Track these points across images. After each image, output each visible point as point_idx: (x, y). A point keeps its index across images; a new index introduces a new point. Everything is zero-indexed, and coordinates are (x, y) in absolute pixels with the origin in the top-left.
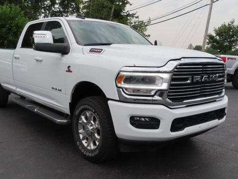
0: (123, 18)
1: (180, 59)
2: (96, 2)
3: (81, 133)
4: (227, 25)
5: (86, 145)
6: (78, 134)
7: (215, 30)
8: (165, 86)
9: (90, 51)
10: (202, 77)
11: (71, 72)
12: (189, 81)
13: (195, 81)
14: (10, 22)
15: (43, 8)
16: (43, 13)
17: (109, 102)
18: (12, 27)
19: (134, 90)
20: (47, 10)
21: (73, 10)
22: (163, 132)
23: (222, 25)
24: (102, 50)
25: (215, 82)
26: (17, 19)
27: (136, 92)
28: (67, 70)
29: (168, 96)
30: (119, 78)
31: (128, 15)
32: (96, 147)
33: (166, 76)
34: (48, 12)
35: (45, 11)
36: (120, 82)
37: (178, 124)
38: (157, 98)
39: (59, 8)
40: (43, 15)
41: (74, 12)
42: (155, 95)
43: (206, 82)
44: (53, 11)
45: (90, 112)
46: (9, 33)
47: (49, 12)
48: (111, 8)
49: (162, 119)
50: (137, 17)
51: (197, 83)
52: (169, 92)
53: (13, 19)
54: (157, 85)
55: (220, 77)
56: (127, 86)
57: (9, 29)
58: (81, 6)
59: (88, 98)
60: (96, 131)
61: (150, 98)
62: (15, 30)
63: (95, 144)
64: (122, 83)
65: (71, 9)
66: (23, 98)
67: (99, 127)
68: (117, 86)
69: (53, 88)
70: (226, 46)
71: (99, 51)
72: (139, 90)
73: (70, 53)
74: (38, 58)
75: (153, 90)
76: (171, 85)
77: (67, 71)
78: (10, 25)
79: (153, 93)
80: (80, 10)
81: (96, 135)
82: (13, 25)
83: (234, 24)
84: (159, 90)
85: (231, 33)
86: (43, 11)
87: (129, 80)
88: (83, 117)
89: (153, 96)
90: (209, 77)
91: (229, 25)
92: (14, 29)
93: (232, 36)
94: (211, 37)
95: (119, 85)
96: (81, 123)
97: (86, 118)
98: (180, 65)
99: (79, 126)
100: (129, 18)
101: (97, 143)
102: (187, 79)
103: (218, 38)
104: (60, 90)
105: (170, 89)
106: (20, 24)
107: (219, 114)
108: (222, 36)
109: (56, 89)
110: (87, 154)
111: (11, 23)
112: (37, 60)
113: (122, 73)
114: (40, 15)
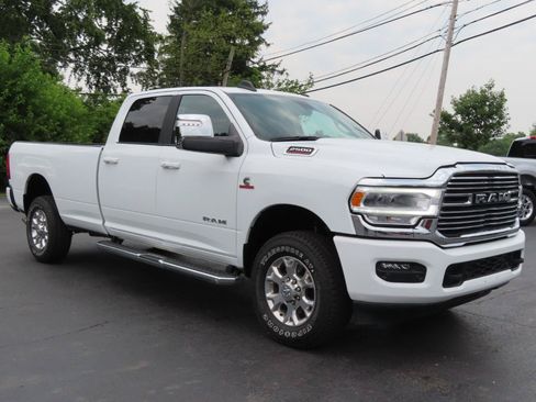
0: (252, 73)
1: (453, 166)
2: (194, 40)
3: (270, 299)
4: (478, 92)
5: (281, 319)
6: (265, 299)
7: (455, 103)
8: (433, 210)
9: (289, 151)
10: (488, 195)
11: (252, 187)
12: (469, 203)
13: (477, 202)
14: (10, 83)
15: (71, 50)
16: (71, 61)
17: (336, 238)
18: (14, 94)
19: (380, 217)
20: (82, 54)
21: (139, 56)
22: (430, 289)
23: (469, 91)
24: (313, 149)
25: (506, 204)
26: (26, 75)
27: (385, 220)
28: (243, 184)
29: (438, 226)
30: (354, 198)
31: (263, 68)
32: (305, 320)
33: (435, 194)
34: (82, 59)
35: (76, 56)
36: (357, 204)
37: (455, 274)
38: (420, 229)
39: (107, 51)
40: (72, 65)
41: (142, 60)
42: (417, 225)
43: (493, 204)
44: (95, 57)
45: (292, 259)
46: (7, 107)
47: (86, 60)
48: (226, 53)
49: (429, 265)
50: (282, 73)
51: (482, 205)
52: (440, 221)
53: (16, 75)
54: (419, 208)
55: (513, 196)
56: (370, 210)
57: (9, 99)
58: (157, 46)
59: (287, 235)
60: (303, 292)
61: (410, 230)
62: (23, 101)
63: (301, 315)
64: (362, 205)
65: (134, 53)
66: (117, 240)
67: (312, 285)
68: (351, 211)
69: (205, 219)
70: (478, 135)
71: (308, 152)
72: (388, 218)
73: (244, 154)
74: (167, 163)
75: (413, 216)
76: (443, 209)
77: (241, 187)
78: (10, 90)
79: (413, 222)
80: (156, 55)
81: (304, 298)
82: (18, 89)
83: (493, 90)
84: (424, 217)
85: (487, 109)
86: (71, 56)
87: (372, 200)
88: (275, 269)
89: (413, 227)
90: (497, 197)
91: (482, 91)
92: (20, 100)
93: (490, 116)
94: (446, 117)
95: (355, 209)
96: (269, 280)
97: (283, 270)
98: (456, 175)
99: (267, 286)
100: (264, 73)
101: (308, 314)
102: (466, 199)
103: (459, 118)
104: (224, 222)
105: (442, 215)
106: (32, 88)
107: (512, 259)
108: (468, 115)
109: (214, 220)
110: (287, 334)
111: (14, 85)
112: (166, 167)
113: (360, 189)
114: (65, 66)
